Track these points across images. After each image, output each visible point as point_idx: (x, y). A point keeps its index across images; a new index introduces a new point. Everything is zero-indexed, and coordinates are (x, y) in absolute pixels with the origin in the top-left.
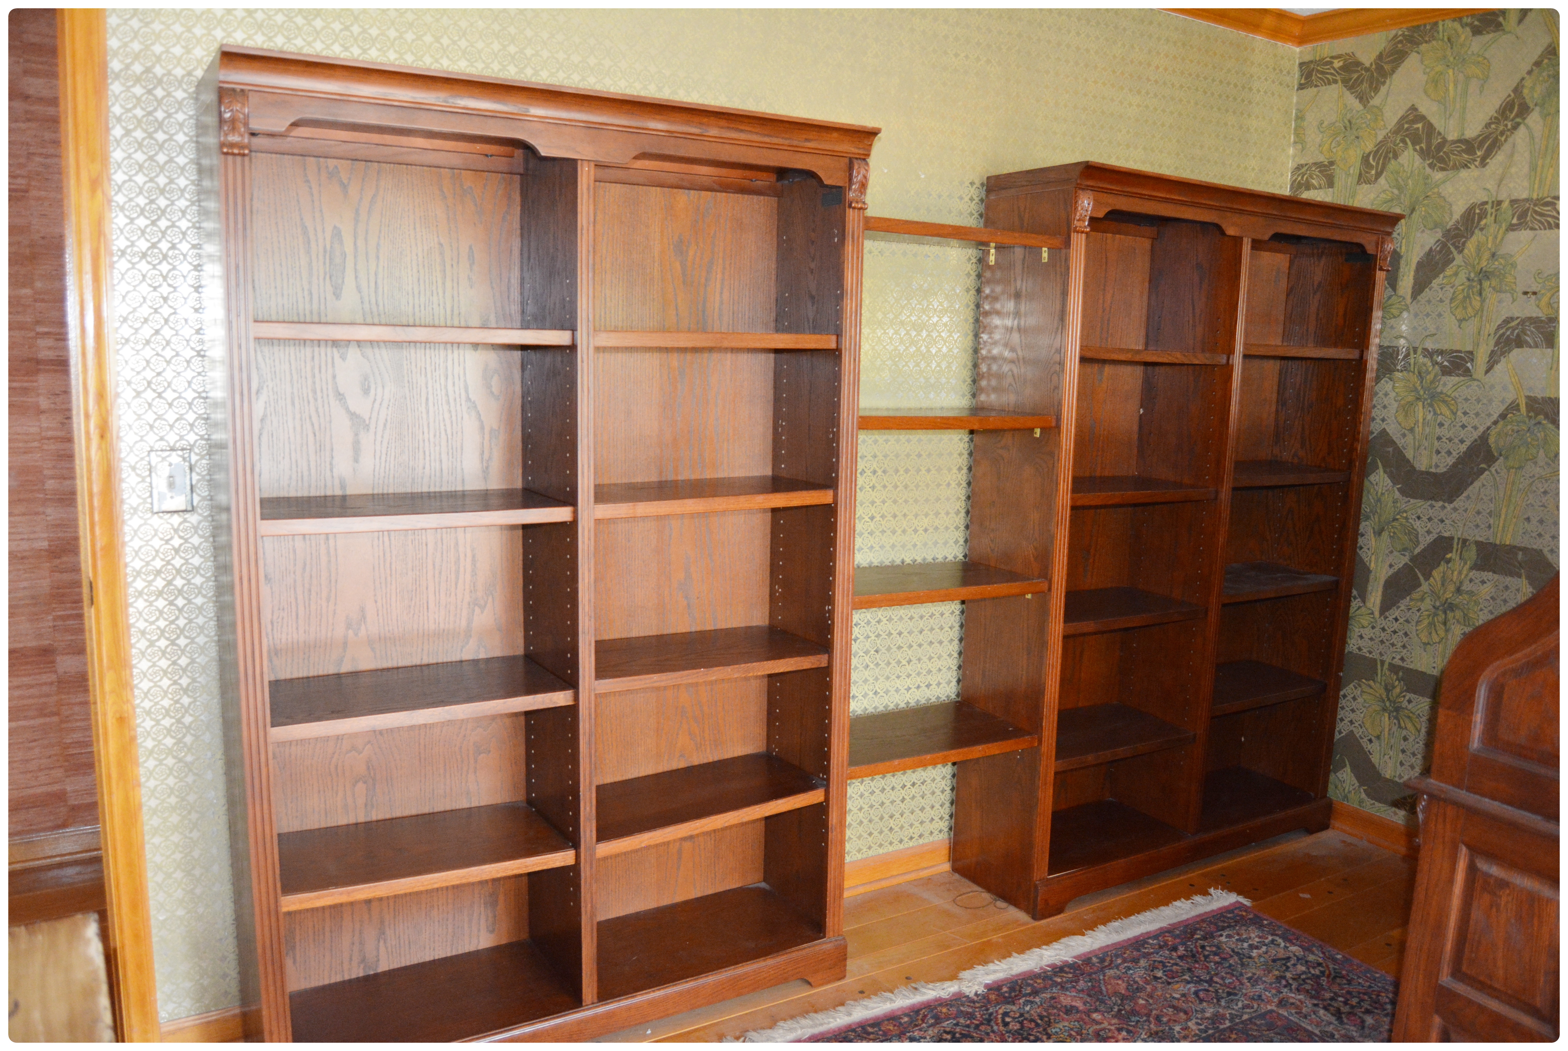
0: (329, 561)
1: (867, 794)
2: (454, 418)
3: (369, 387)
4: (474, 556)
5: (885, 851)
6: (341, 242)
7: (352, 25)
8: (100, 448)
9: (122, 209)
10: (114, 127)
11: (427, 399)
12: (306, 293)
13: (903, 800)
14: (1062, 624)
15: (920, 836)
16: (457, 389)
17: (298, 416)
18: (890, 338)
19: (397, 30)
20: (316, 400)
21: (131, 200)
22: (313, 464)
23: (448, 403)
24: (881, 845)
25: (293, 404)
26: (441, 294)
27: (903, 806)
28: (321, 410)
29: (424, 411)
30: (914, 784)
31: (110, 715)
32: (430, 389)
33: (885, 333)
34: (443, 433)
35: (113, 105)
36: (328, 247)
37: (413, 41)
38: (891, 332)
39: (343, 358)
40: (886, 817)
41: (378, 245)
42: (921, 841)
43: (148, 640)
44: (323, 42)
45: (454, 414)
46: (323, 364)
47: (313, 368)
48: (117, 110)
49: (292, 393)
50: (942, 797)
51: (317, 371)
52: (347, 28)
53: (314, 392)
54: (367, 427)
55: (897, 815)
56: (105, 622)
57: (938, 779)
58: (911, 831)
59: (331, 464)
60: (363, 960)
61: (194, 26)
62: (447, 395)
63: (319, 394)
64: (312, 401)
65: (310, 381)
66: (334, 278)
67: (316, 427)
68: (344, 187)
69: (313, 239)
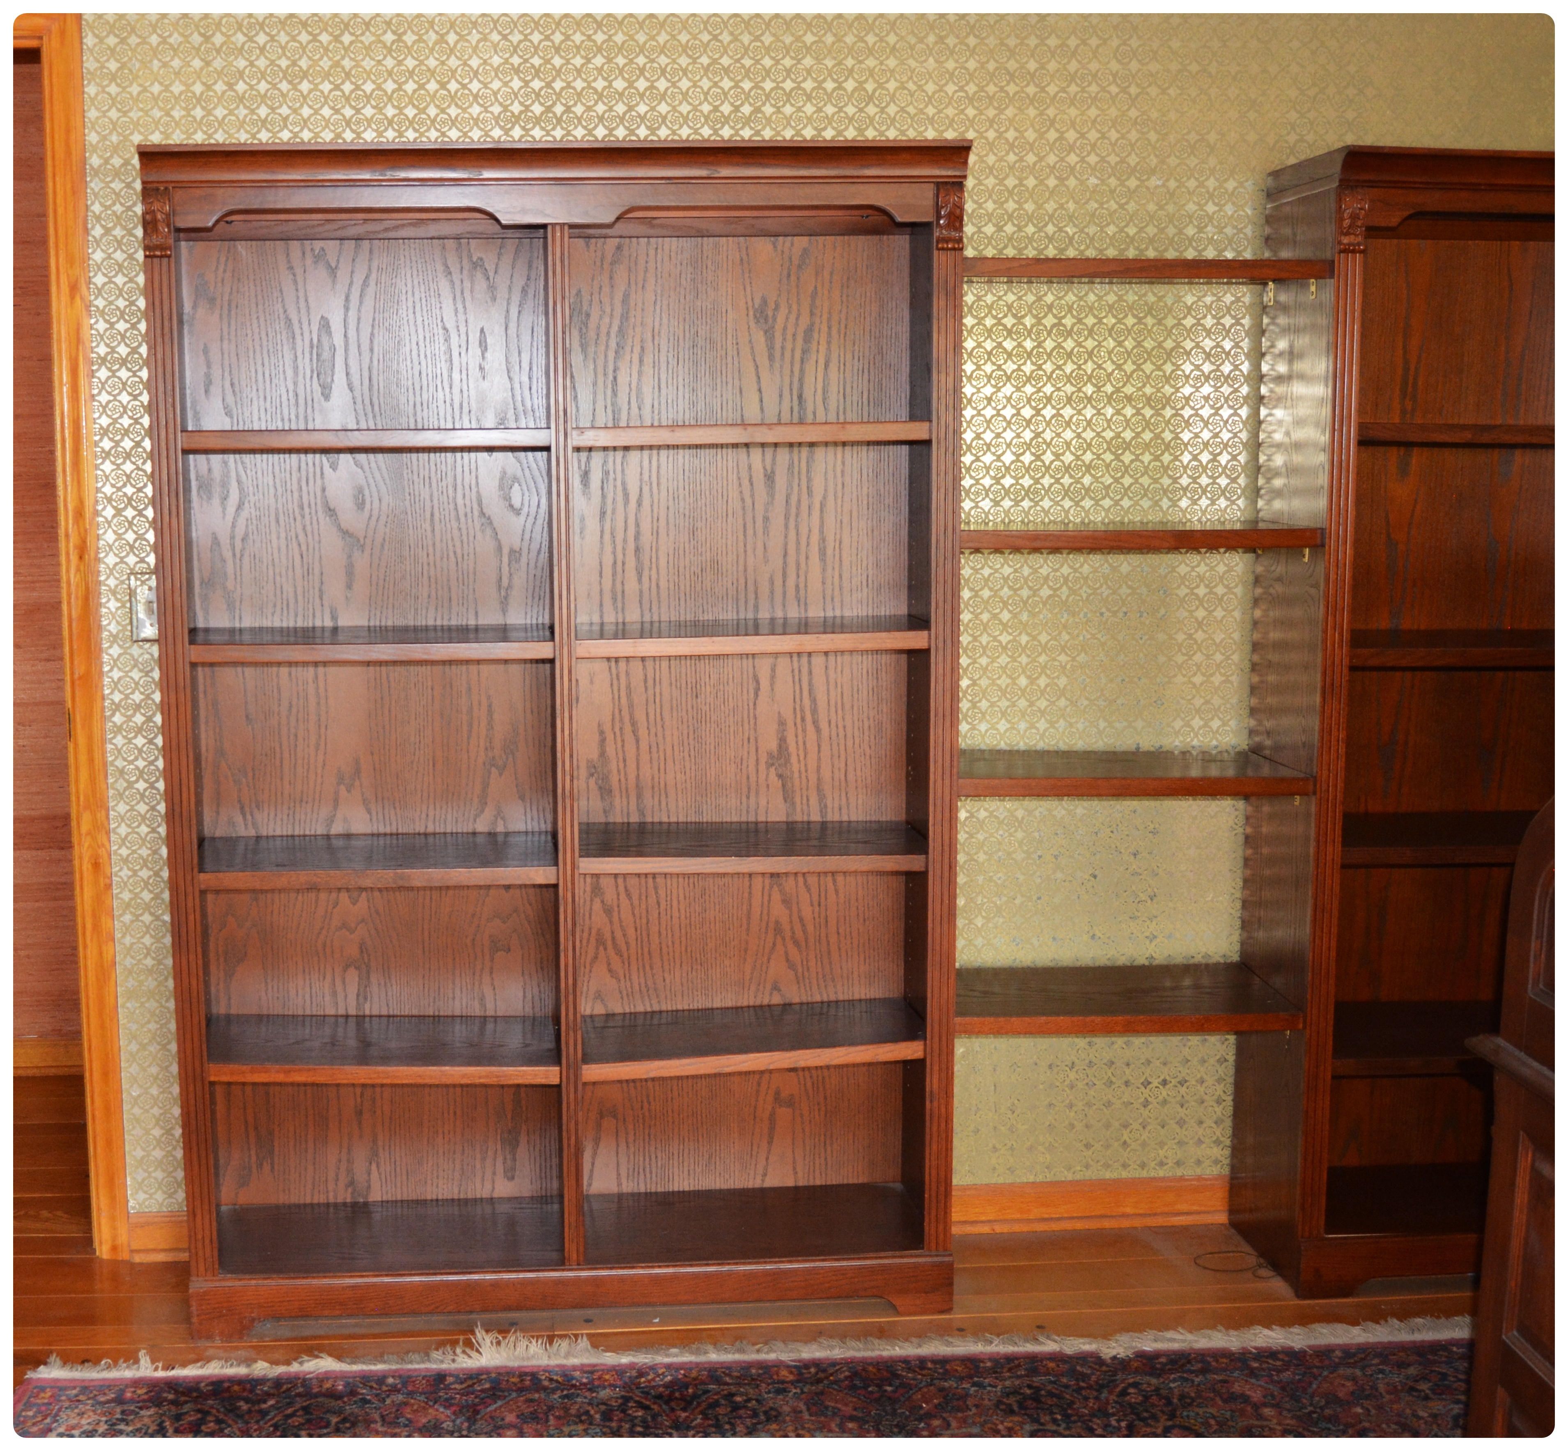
1: (1080, 1085)
2: (465, 538)
3: (364, 500)
4: (490, 706)
5: (1115, 1175)
6: (329, 334)
7: (343, 83)
8: (78, 570)
9: (102, 313)
10: (93, 228)
11: (432, 515)
12: (291, 393)
13: (1146, 1104)
14: (1338, 847)
15: (1178, 1163)
16: (468, 502)
17: (283, 535)
18: (1109, 421)
19: (395, 81)
20: (303, 517)
21: (111, 303)
22: (300, 590)
23: (458, 519)
24: (1107, 1166)
25: (278, 522)
26: (447, 389)
27: (1145, 1113)
28: (309, 528)
29: (429, 529)
30: (1164, 1083)
31: (86, 860)
32: (435, 502)
33: (1099, 413)
34: (452, 555)
35: (93, 203)
36: (315, 341)
37: (415, 91)
38: (1109, 411)
39: (334, 467)
40: (1116, 1124)
41: (372, 334)
42: (1179, 1172)
43: (127, 781)
44: (310, 107)
45: (464, 532)
46: (311, 475)
47: (299, 480)
48: (96, 208)
49: (277, 509)
50: (1218, 1109)
51: (304, 483)
52: (337, 87)
53: (302, 508)
54: (362, 548)
55: (1135, 1126)
56: (83, 758)
57: (1210, 1081)
58: (1162, 1153)
59: (321, 591)
60: (351, 1183)
61: (172, 108)
62: (456, 509)
63: (307, 510)
64: (299, 518)
65: (296, 495)
66: (322, 376)
67: (304, 548)
68: (333, 272)
69: (297, 331)
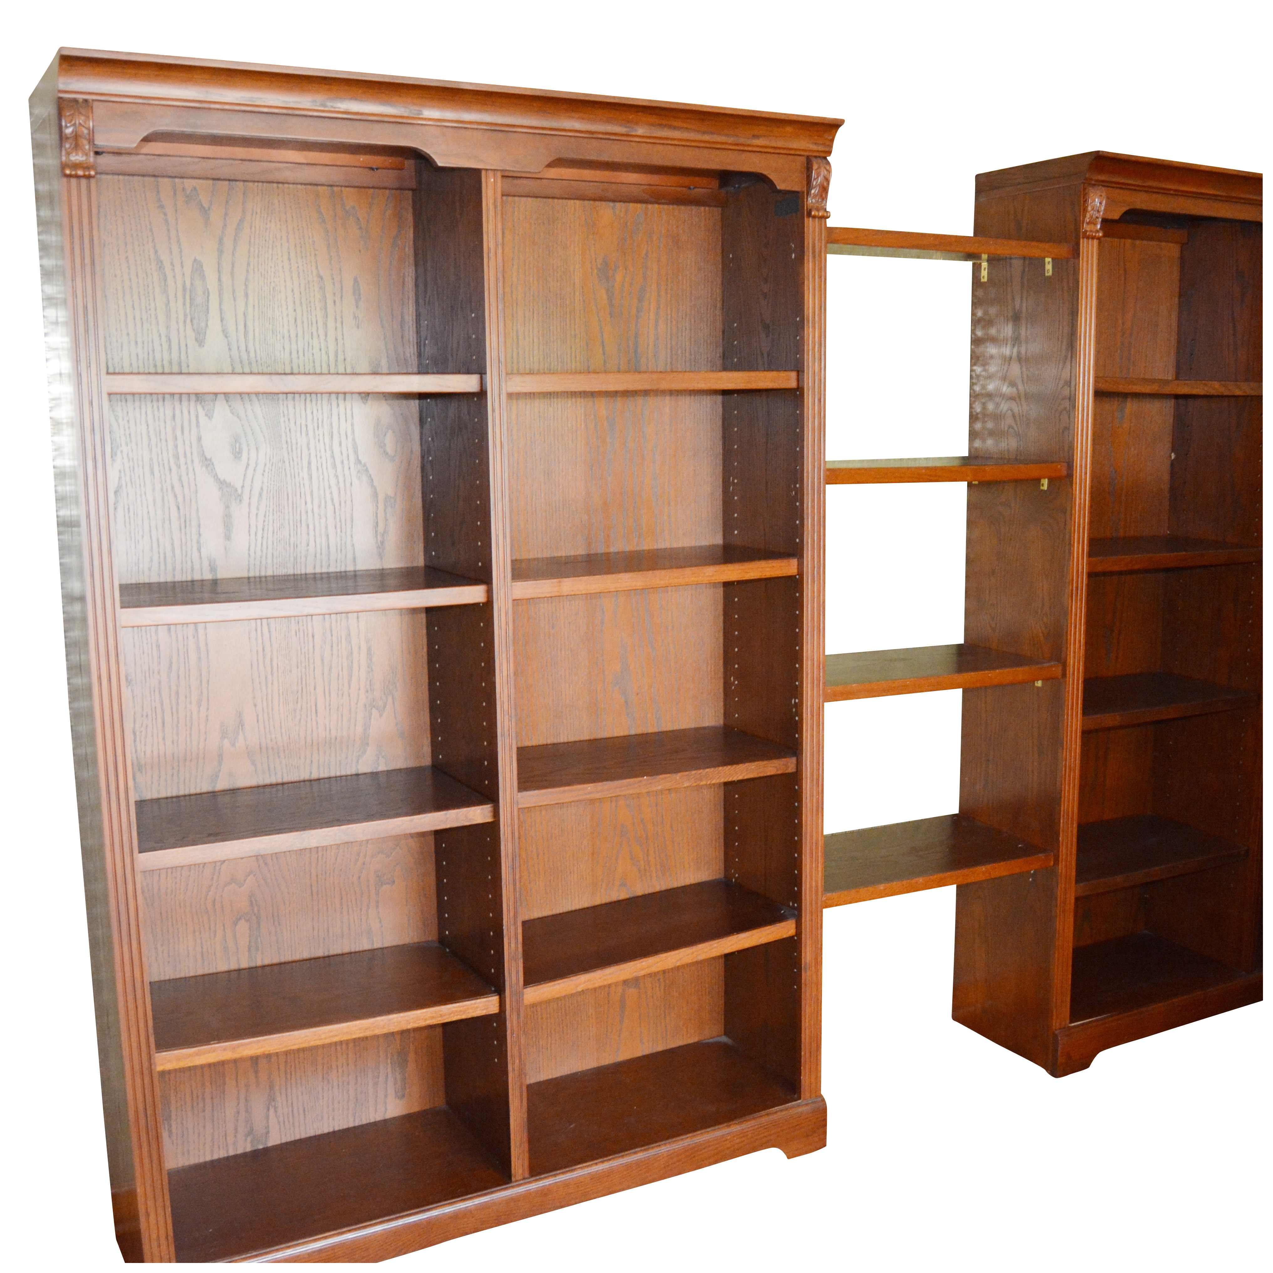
0: (199, 659)
2: (342, 485)
3: (241, 450)
4: (369, 649)
6: (203, 277)
11: (309, 463)
12: (164, 339)
16: (344, 450)
17: (158, 487)
20: (179, 467)
22: (177, 544)
23: (334, 466)
25: (152, 473)
26: (322, 337)
28: (184, 478)
29: (306, 476)
32: (312, 450)
34: (329, 501)
36: (188, 284)
39: (209, 416)
41: (247, 280)
45: (341, 479)
46: (186, 424)
47: (174, 429)
49: (151, 459)
51: (179, 433)
53: (177, 457)
54: (239, 498)
59: (198, 542)
60: (250, 1132)
62: (333, 457)
63: (182, 460)
64: (174, 468)
65: (171, 444)
66: (195, 321)
67: (180, 499)
68: (205, 212)
69: (169, 275)
